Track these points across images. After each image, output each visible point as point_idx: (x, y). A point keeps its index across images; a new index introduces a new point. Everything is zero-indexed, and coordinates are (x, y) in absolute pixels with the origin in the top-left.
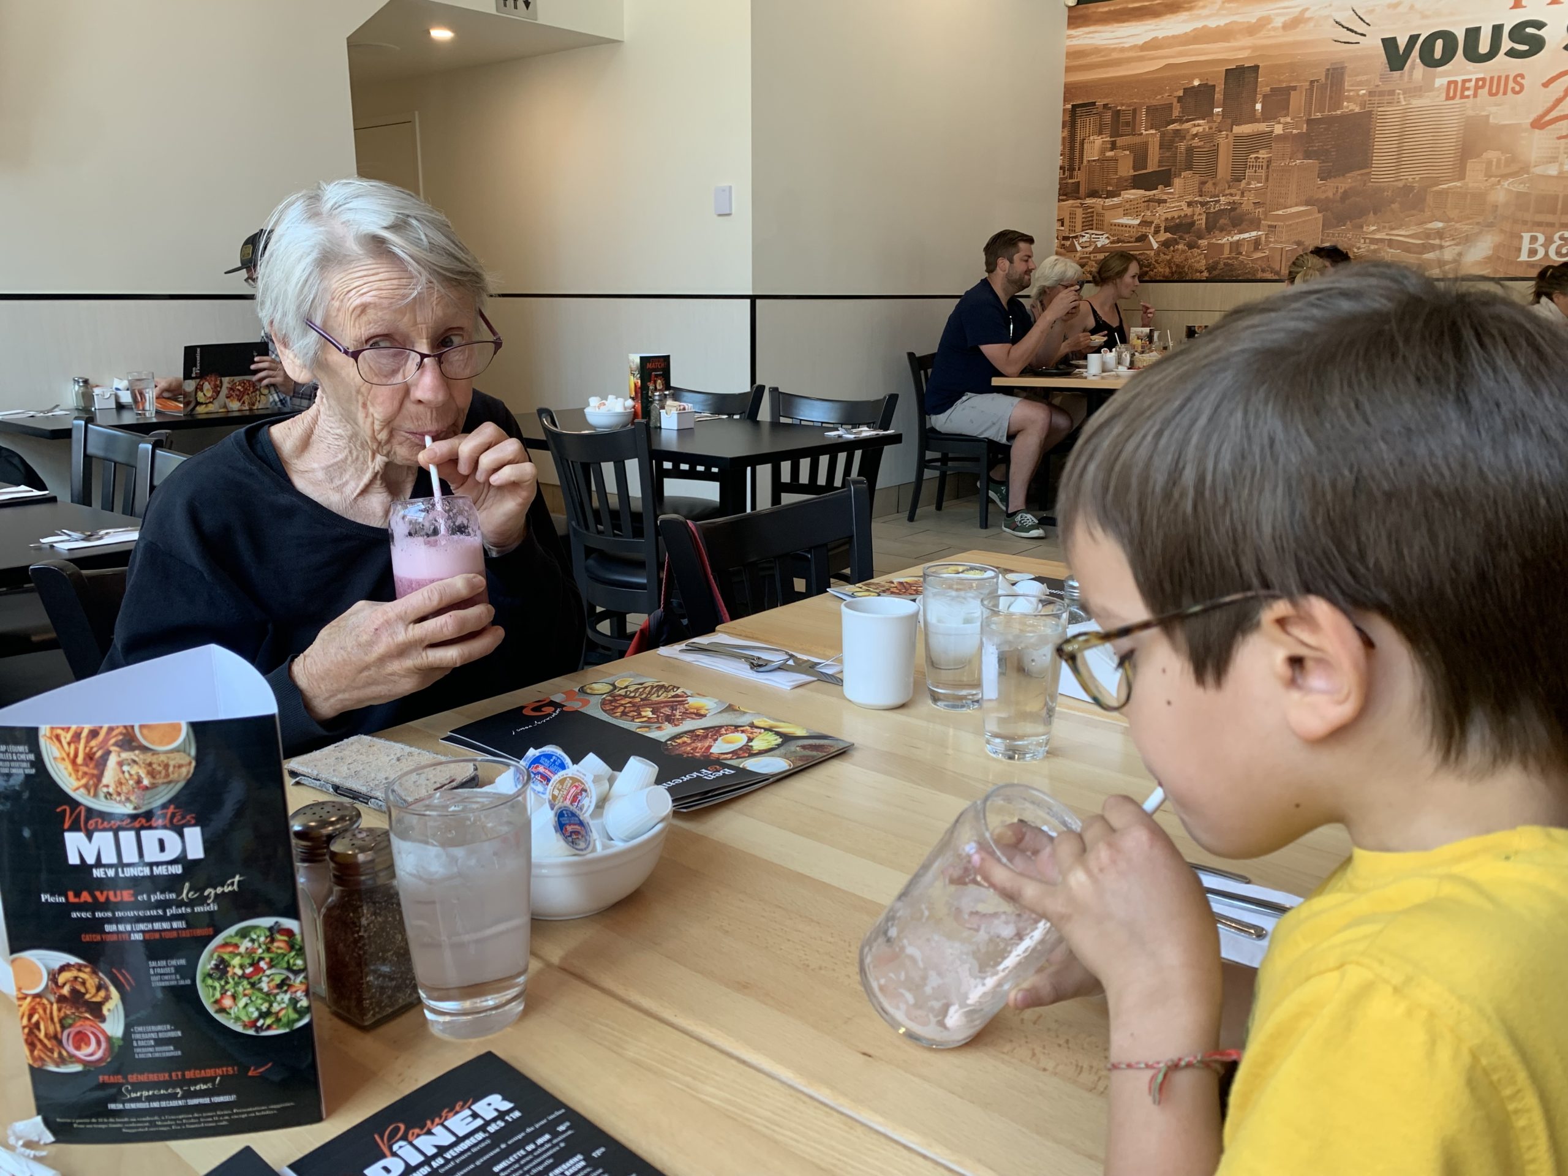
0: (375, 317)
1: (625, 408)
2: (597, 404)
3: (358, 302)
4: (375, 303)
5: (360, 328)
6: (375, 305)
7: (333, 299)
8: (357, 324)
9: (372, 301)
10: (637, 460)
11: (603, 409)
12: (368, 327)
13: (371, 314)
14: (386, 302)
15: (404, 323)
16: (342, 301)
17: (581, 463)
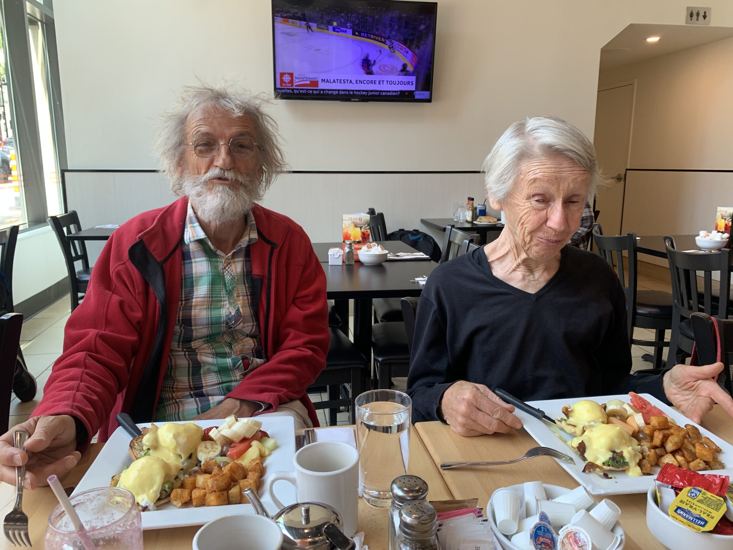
0: (539, 185)
1: (722, 238)
2: (704, 235)
3: (533, 177)
4: (541, 179)
5: (531, 190)
6: (541, 180)
7: (521, 174)
8: (530, 188)
9: (540, 177)
10: (719, 271)
11: (707, 238)
12: (535, 189)
13: (537, 184)
14: (546, 179)
15: (553, 190)
16: (525, 176)
17: (684, 270)
